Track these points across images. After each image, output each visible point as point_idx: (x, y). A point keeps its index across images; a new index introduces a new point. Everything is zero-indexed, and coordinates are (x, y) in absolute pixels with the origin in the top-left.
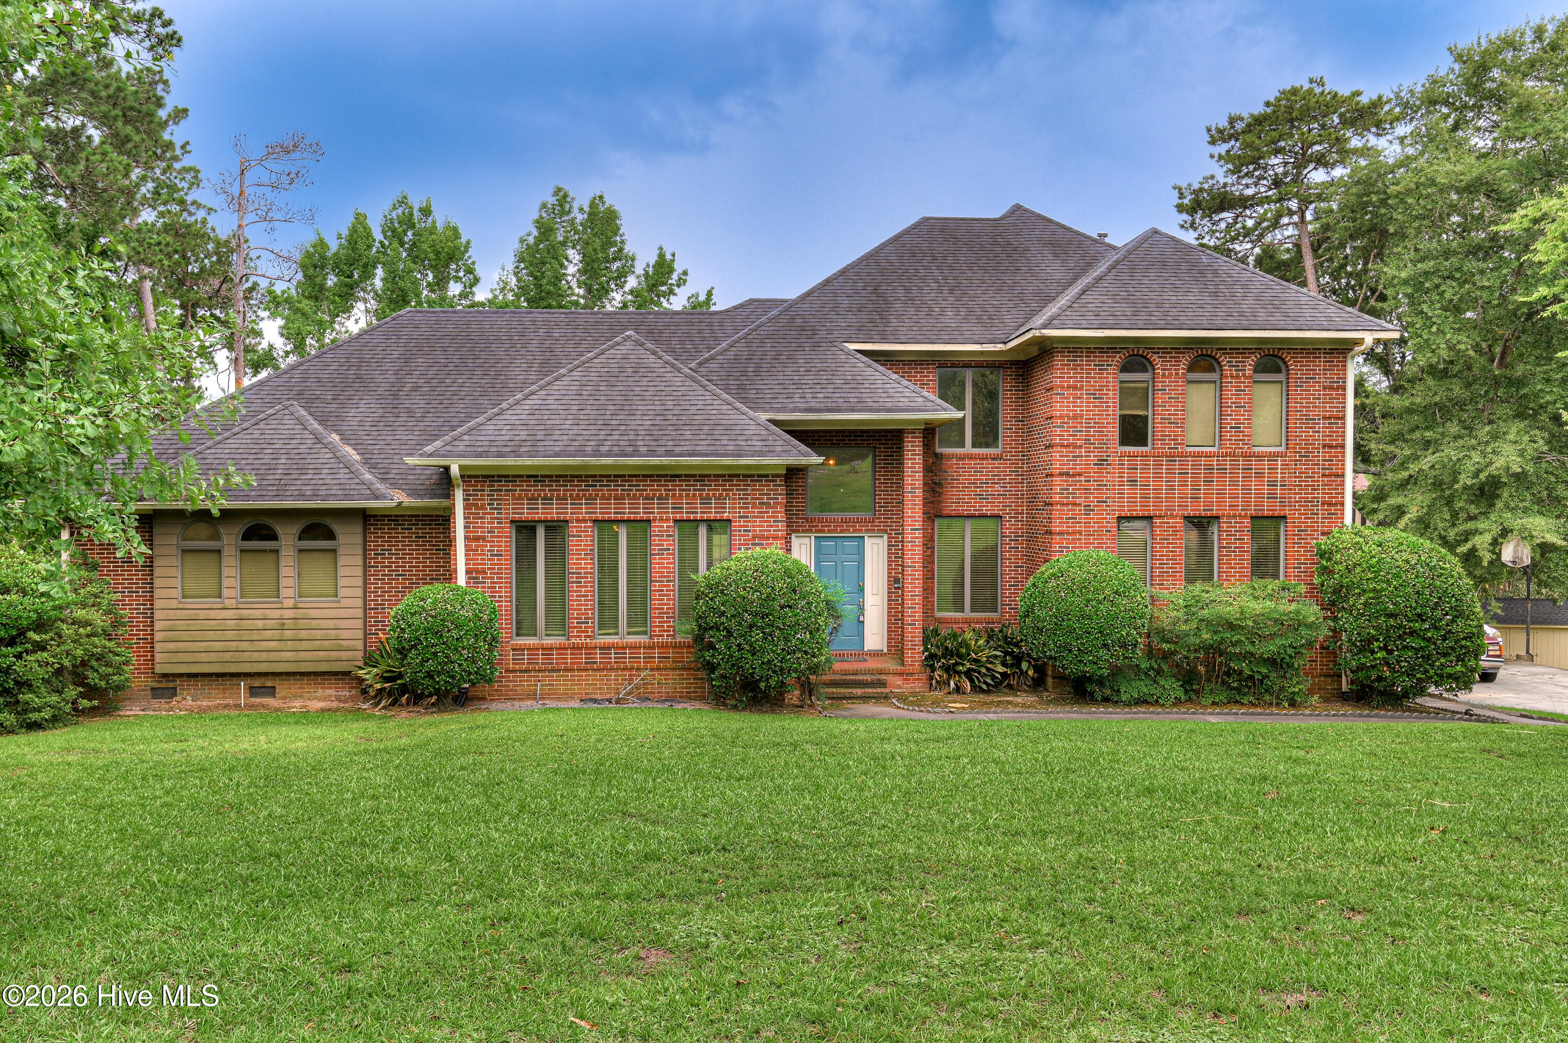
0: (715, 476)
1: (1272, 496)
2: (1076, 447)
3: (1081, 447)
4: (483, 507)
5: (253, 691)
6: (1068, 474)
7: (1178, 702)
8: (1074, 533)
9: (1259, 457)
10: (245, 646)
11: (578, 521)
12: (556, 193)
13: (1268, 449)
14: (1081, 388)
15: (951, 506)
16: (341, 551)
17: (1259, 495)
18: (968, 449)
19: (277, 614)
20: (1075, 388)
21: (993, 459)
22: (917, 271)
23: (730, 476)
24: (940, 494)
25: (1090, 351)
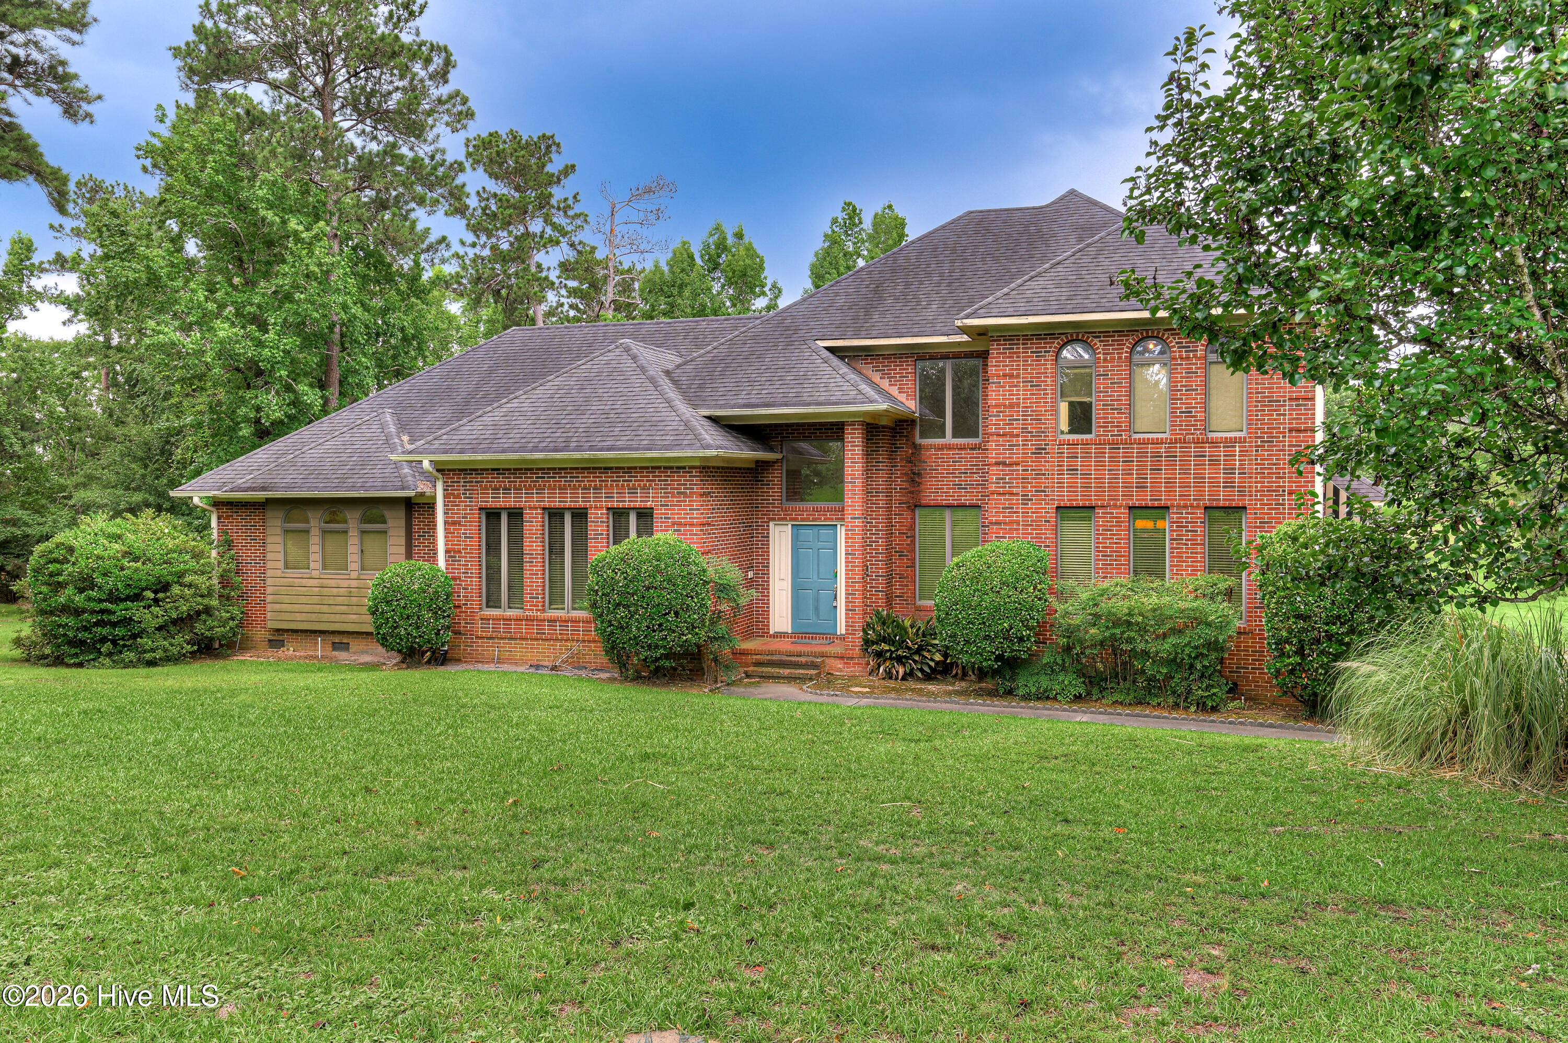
0: (641, 468)
1: (1229, 484)
2: (1012, 435)
3: (1018, 436)
4: (458, 496)
5: (336, 646)
6: (1004, 464)
8: (1011, 523)
9: (1214, 443)
10: (325, 609)
11: (531, 508)
13: (1229, 435)
14: (1018, 376)
15: (929, 496)
16: (390, 533)
17: (1214, 483)
18: (949, 439)
19: (345, 583)
20: (1011, 376)
21: (972, 449)
23: (653, 468)
24: (919, 484)
25: (1026, 338)
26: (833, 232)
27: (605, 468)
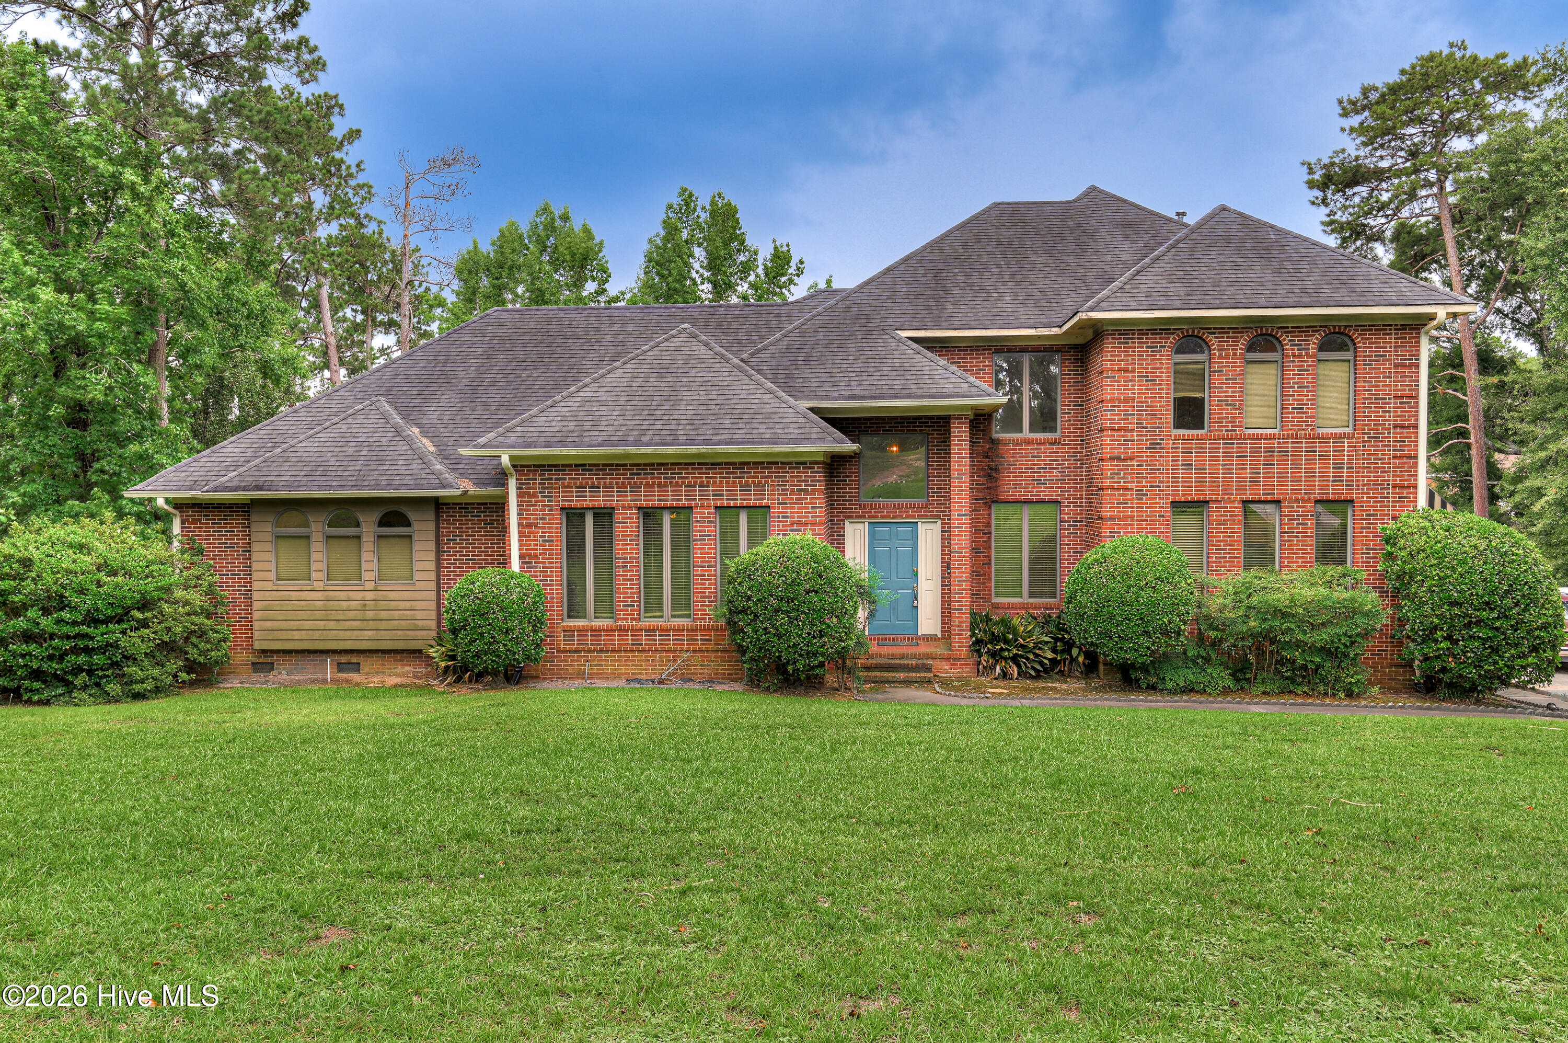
0: (754, 463)
1: (1338, 479)
2: (1127, 430)
3: (1132, 431)
4: (535, 495)
5: (341, 667)
6: (1119, 459)
7: (1226, 691)
8: (1126, 518)
9: (1324, 438)
10: (331, 625)
11: (624, 508)
12: (680, 195)
13: (1334, 431)
14: (1133, 371)
15: (1007, 492)
16: (415, 538)
17: (1324, 477)
18: (1026, 433)
19: (360, 595)
20: (1126, 371)
21: (1051, 444)
22: (980, 257)
23: (768, 463)
24: (997, 479)
25: (1142, 333)
26: (668, 217)
27: (713, 464)
